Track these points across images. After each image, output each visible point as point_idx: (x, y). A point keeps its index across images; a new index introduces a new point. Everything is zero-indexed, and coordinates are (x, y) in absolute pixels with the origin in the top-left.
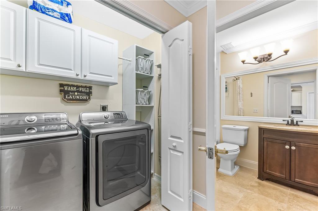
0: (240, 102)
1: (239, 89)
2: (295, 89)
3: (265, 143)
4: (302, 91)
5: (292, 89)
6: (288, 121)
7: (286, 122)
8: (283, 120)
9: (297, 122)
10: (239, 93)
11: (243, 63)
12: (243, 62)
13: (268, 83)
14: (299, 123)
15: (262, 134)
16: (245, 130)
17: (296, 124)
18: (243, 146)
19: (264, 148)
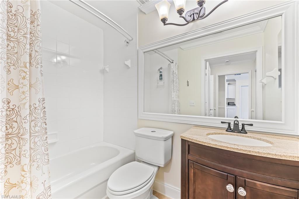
0: (174, 92)
1: (173, 75)
2: (230, 82)
3: (192, 172)
4: (236, 84)
5: (228, 83)
6: (229, 124)
7: (226, 126)
8: (222, 122)
9: (243, 125)
10: (173, 81)
11: (163, 24)
12: (164, 20)
13: (206, 69)
14: (247, 128)
15: (187, 153)
16: (166, 139)
17: (242, 130)
18: (162, 166)
19: (190, 181)
